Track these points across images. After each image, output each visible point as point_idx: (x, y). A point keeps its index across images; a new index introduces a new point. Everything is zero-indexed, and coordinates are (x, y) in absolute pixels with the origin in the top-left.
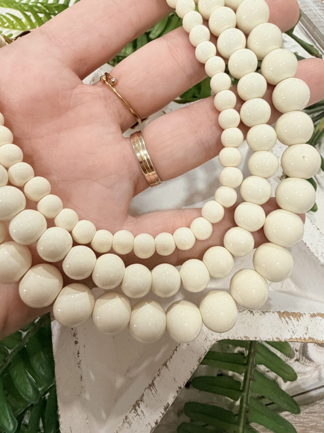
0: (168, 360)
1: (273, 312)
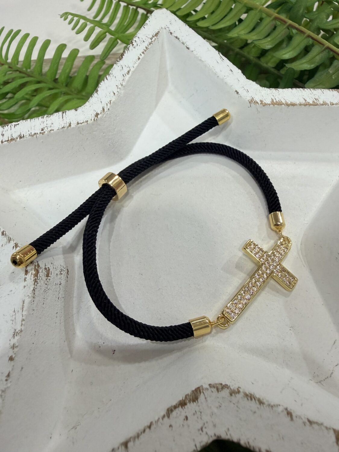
0: (132, 440)
1: (327, 428)
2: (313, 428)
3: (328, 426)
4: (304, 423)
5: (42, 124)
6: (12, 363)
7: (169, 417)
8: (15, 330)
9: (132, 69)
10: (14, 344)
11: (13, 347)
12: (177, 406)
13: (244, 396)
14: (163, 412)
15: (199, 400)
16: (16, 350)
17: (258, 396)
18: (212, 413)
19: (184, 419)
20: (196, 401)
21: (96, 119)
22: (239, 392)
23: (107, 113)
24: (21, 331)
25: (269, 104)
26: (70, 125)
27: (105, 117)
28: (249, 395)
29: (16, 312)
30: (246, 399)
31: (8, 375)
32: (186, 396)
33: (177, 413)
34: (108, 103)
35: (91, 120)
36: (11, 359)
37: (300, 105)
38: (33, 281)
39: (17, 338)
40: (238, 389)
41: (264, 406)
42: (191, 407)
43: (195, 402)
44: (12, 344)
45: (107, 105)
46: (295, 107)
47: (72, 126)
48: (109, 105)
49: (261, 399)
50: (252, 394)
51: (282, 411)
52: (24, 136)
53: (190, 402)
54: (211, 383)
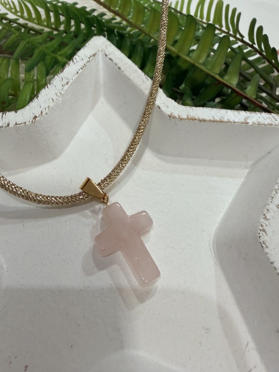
9: (71, 81)
21: (33, 122)
23: (44, 116)
25: (185, 119)
26: (8, 125)
27: (43, 120)
34: (46, 108)
35: (29, 122)
37: (210, 121)
45: (45, 109)
46: (206, 122)
47: (10, 126)
48: (47, 109)
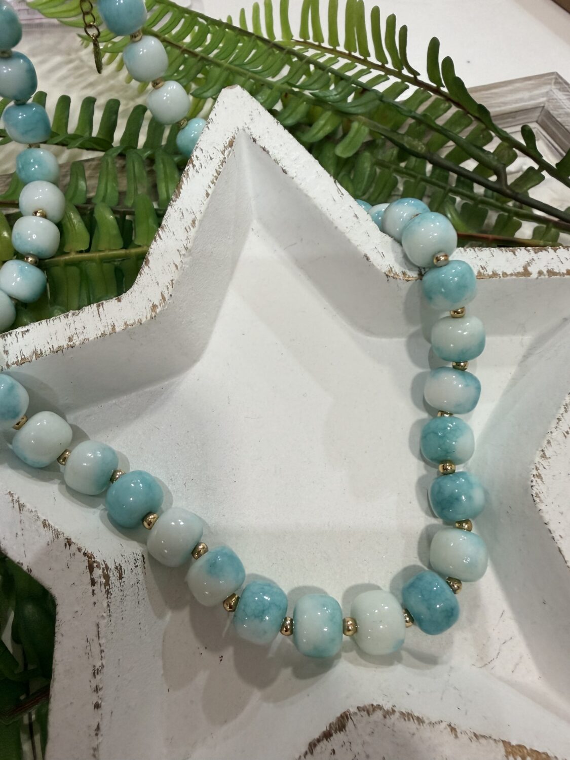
1: (495, 740)
2: (480, 743)
3: (497, 739)
4: (470, 739)
5: (68, 330)
6: (100, 711)
7: (312, 753)
8: (94, 666)
9: (199, 216)
10: (97, 686)
11: (97, 689)
12: (321, 738)
13: (400, 717)
14: (304, 748)
15: (347, 729)
16: (100, 693)
17: (416, 714)
18: (364, 741)
19: (331, 754)
20: (344, 730)
21: (153, 316)
22: (394, 711)
23: (169, 302)
24: (102, 666)
26: (114, 329)
27: (167, 309)
28: (406, 714)
29: (91, 642)
30: (403, 720)
31: (98, 728)
32: (330, 725)
33: (322, 747)
34: (168, 284)
35: (146, 318)
36: (97, 706)
38: (106, 593)
39: (98, 677)
40: (392, 708)
41: (424, 725)
42: (338, 737)
43: (342, 731)
44: (94, 686)
47: (117, 330)
48: (170, 287)
49: (421, 717)
50: (410, 712)
51: (445, 728)
52: (41, 353)
53: (336, 732)
54: (359, 705)
